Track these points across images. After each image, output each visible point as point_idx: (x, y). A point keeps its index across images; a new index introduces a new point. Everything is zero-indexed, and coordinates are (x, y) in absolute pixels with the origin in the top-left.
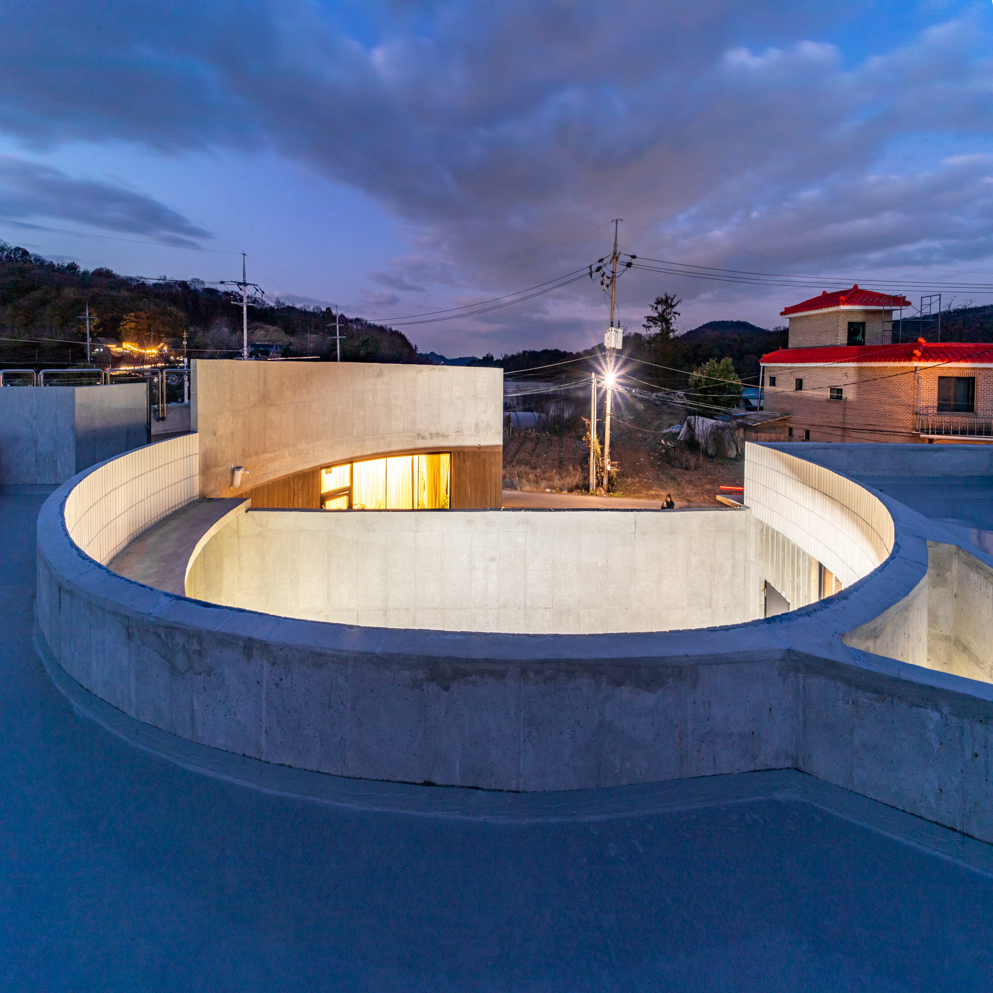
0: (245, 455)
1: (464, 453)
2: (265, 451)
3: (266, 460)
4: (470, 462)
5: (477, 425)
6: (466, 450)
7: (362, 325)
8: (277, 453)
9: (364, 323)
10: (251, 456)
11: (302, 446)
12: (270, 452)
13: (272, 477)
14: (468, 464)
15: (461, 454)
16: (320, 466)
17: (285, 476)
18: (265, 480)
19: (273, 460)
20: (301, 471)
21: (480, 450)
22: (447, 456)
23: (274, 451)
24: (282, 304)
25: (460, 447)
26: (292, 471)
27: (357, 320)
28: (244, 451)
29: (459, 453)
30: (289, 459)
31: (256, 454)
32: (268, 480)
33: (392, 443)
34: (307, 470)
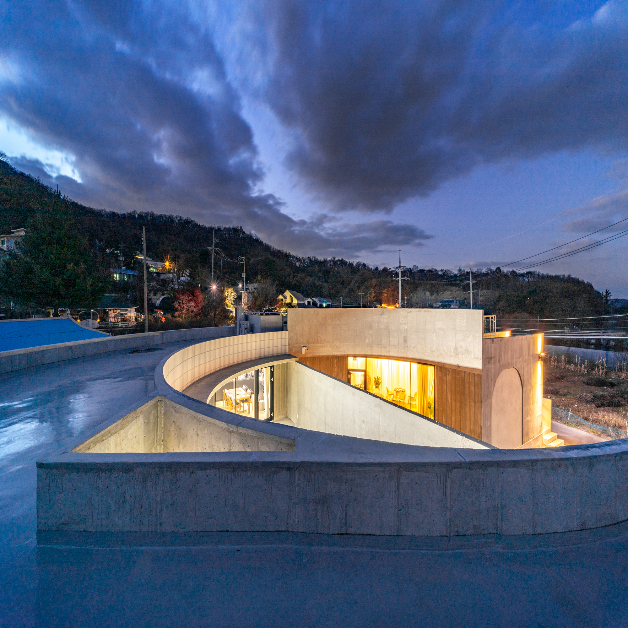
0: (308, 342)
1: (445, 368)
2: (317, 343)
3: (318, 346)
4: (450, 376)
5: (456, 349)
6: (447, 367)
7: (534, 277)
8: (324, 344)
9: (536, 275)
10: (311, 343)
11: (337, 343)
12: (320, 343)
13: (321, 354)
14: (449, 377)
15: (443, 369)
16: (347, 355)
17: (328, 355)
18: (318, 354)
19: (322, 347)
20: (337, 355)
21: (459, 369)
22: (433, 368)
23: (322, 343)
24: (463, 271)
25: (441, 363)
26: (331, 354)
27: (529, 273)
28: (308, 341)
29: (441, 367)
30: (330, 348)
31: (313, 343)
32: (319, 355)
33: (390, 351)
34: (339, 355)
